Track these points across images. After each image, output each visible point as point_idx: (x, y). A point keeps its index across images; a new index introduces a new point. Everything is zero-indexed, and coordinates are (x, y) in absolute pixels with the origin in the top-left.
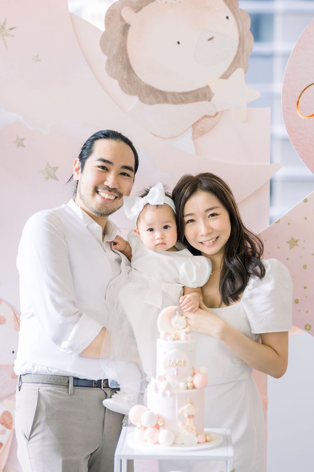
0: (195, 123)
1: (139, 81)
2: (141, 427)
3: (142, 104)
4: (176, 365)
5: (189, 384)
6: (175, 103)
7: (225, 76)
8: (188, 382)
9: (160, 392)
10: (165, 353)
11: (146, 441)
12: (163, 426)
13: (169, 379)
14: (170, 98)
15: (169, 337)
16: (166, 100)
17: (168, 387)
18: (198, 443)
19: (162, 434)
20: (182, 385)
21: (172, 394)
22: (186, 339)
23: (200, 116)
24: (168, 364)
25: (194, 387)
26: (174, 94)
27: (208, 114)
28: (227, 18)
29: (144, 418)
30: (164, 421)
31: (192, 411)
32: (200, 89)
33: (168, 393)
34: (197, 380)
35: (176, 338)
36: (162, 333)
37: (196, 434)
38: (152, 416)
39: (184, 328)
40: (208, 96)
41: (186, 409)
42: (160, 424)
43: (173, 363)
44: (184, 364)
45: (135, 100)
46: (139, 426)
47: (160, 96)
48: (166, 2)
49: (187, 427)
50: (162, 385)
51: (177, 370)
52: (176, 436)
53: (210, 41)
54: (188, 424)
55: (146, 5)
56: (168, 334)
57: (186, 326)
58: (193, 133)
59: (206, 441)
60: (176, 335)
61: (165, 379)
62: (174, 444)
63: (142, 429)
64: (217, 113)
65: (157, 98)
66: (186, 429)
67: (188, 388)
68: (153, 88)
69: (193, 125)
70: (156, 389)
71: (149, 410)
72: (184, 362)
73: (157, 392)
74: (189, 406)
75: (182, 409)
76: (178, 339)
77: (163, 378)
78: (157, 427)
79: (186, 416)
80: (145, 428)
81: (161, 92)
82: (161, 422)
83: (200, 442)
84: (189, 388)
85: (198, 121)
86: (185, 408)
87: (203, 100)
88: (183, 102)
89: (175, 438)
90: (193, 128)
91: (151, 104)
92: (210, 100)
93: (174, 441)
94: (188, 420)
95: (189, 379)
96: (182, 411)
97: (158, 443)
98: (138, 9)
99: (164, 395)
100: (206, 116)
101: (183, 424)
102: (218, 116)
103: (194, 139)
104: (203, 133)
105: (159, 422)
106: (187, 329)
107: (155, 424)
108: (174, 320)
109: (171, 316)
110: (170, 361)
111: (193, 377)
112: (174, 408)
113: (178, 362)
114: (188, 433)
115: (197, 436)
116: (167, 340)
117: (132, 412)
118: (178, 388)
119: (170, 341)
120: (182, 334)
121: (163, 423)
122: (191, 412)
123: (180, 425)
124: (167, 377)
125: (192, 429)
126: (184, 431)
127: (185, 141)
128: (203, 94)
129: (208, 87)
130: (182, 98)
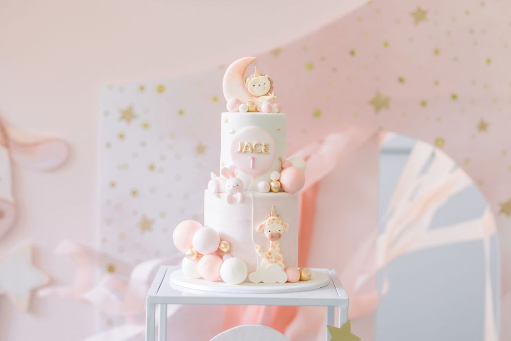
2: (193, 254)
4: (252, 150)
5: (273, 184)
8: (272, 181)
9: (225, 196)
10: (233, 132)
11: (201, 278)
12: (228, 252)
13: (240, 175)
15: (241, 107)
17: (238, 187)
18: (288, 282)
19: (227, 266)
20: (261, 185)
21: (244, 200)
22: (270, 109)
24: (239, 150)
25: (281, 189)
29: (198, 238)
30: (230, 244)
31: (277, 228)
33: (238, 196)
34: (287, 178)
35: (253, 109)
36: (230, 102)
37: (283, 266)
38: (210, 235)
39: (267, 94)
41: (268, 225)
42: (225, 250)
43: (247, 147)
44: (265, 150)
46: (189, 252)
49: (270, 254)
50: (228, 184)
51: (254, 159)
52: (251, 269)
54: (270, 249)
56: (238, 102)
57: (270, 91)
59: (301, 280)
60: (252, 103)
61: (233, 175)
62: (247, 281)
63: (195, 257)
66: (268, 258)
67: (271, 191)
70: (218, 192)
71: (206, 226)
72: (265, 146)
73: (219, 197)
74: (274, 220)
75: (263, 223)
76: (256, 111)
78: (219, 253)
79: (267, 235)
80: (199, 256)
82: (226, 245)
83: (290, 280)
84: (273, 189)
86: (266, 222)
89: (249, 274)
93: (247, 278)
95: (274, 175)
96: (262, 226)
97: (220, 280)
99: (231, 200)
101: (263, 249)
105: (222, 246)
106: (271, 96)
107: (216, 248)
108: (251, 80)
109: (244, 74)
110: (242, 145)
111: (280, 173)
112: (249, 221)
113: (255, 146)
114: (270, 264)
115: (285, 270)
116: (238, 111)
117: (178, 233)
118: (255, 189)
119: (243, 113)
120: (263, 104)
121: (228, 247)
123: (257, 251)
124: (236, 171)
125: (278, 259)
126: (264, 261)
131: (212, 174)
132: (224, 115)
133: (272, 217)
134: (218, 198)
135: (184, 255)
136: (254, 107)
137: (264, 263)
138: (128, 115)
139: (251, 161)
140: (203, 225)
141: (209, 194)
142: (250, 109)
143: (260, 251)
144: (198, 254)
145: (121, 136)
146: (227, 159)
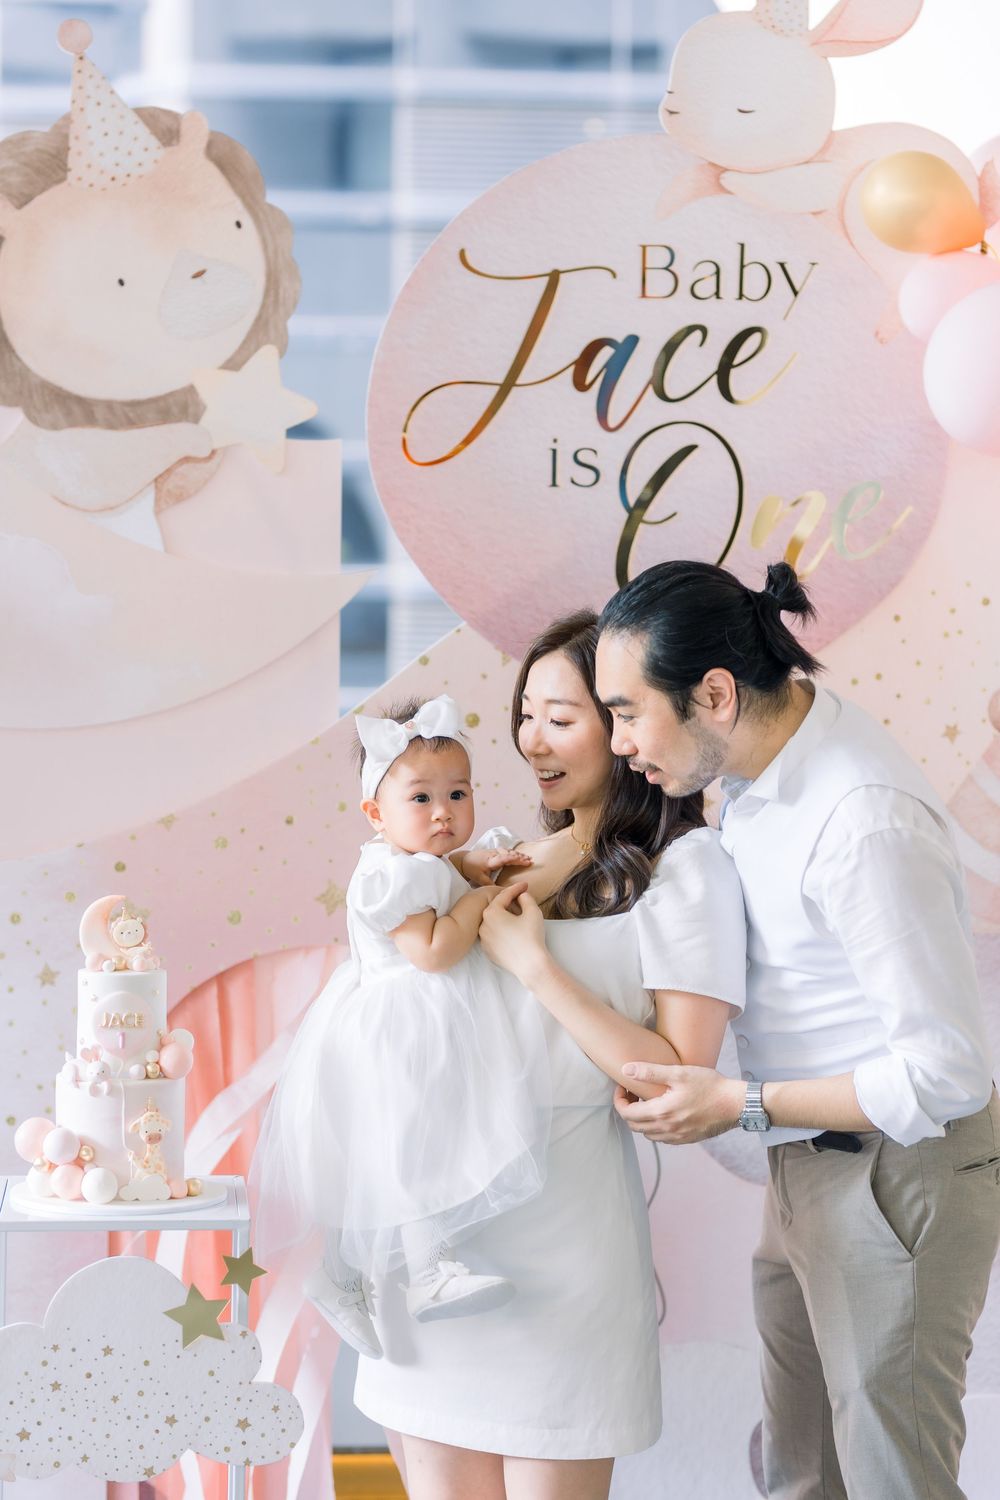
0: (161, 476)
1: (25, 372)
2: (44, 1164)
3: (33, 428)
4: (121, 1023)
5: (149, 1068)
6: (111, 426)
7: (233, 364)
8: (148, 1063)
9: (86, 1085)
10: (96, 999)
11: (55, 1196)
12: (92, 1161)
13: (105, 1056)
14: (100, 413)
15: (105, 964)
16: (90, 420)
17: (104, 1073)
18: (171, 1198)
19: (92, 1177)
20: (134, 1069)
21: (112, 1091)
22: (143, 965)
23: (174, 459)
24: (104, 1024)
25: (162, 1074)
26: (109, 405)
27: (193, 453)
28: (238, 225)
29: (50, 1144)
30: (92, 1148)
31: (157, 1127)
32: (172, 394)
33: (104, 1086)
34: (169, 1059)
35: (122, 966)
36: (90, 956)
37: (165, 1177)
38: (68, 1138)
39: (140, 945)
40: (191, 410)
41: (144, 1122)
42: (87, 1158)
43: (114, 1019)
44: (139, 1023)
45: (17, 417)
46: (38, 1162)
47: (76, 409)
48: (91, 185)
49: (147, 1162)
50: (90, 1071)
51: (123, 1035)
52: (123, 1183)
53: (198, 280)
54: (148, 1155)
55: (43, 190)
56: (102, 958)
57: (144, 940)
58: (157, 501)
59: (189, 1195)
60: (120, 959)
61: (97, 1058)
62: (117, 1199)
63: (46, 1168)
64: (213, 452)
65: (69, 414)
66: (145, 1167)
67: (147, 1077)
68: (60, 389)
69: (156, 480)
70: (77, 1080)
71: (60, 1126)
72: (140, 1018)
73: (78, 1086)
74: (152, 1116)
75: (137, 1121)
76: (126, 968)
77: (91, 1055)
78: (79, 1163)
79: (143, 1137)
80: (52, 1167)
81: (80, 401)
82: (88, 1151)
83: (175, 1195)
84: (151, 1075)
85: (169, 471)
86: (142, 1119)
87: (179, 420)
88: (132, 423)
89: (119, 1190)
90: (156, 487)
91: (55, 427)
92: (196, 420)
93: (118, 1194)
94: (148, 1146)
95: (151, 1056)
96: (135, 1125)
97: (82, 1199)
98: (22, 200)
99: (95, 1091)
100: (186, 459)
101: (138, 1155)
102: (217, 459)
103: (158, 511)
104: (180, 497)
105: (84, 1153)
106: (145, 947)
107: (75, 1156)
108: (116, 927)
109: (109, 917)
110: (108, 1016)
111: (159, 1051)
112: (117, 1120)
113: (127, 1017)
114: (148, 1176)
115: (168, 1182)
116: (102, 970)
117: (22, 1134)
118: (125, 1075)
119: (107, 974)
120: (135, 959)
121: (92, 1154)
122: (154, 1130)
123: (130, 1159)
124: (100, 1052)
125: (159, 1167)
126: (139, 1171)
127: (139, 522)
128: (179, 407)
129: (191, 390)
130: (129, 415)
131: (67, 1055)
132: (83, 975)
133: (148, 1113)
134: (76, 1089)
135: (31, 1165)
136: (124, 962)
137: (139, 1174)
139: (121, 1038)
140: (56, 1125)
141: (63, 1079)
142: (119, 967)
143: (134, 1159)
144: (51, 1164)
146: (86, 1033)
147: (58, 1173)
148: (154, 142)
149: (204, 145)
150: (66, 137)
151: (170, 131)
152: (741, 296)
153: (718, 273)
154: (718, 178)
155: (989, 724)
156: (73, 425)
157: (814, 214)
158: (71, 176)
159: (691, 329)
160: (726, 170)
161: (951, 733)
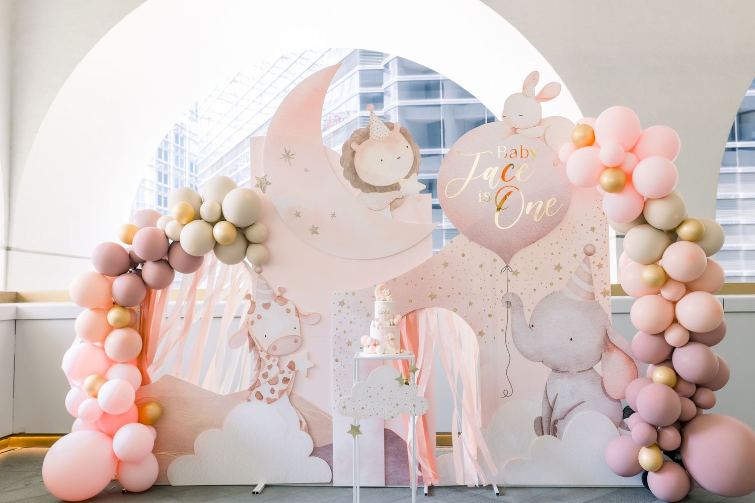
1: (361, 181)
2: (367, 346)
5: (391, 323)
6: (380, 192)
7: (407, 177)
9: (376, 327)
10: (379, 308)
11: (370, 353)
13: (381, 320)
14: (377, 189)
15: (380, 300)
16: (376, 191)
17: (380, 324)
19: (378, 348)
20: (387, 323)
21: (382, 328)
22: (390, 300)
24: (380, 313)
25: (394, 325)
26: (380, 187)
28: (407, 147)
29: (368, 341)
30: (378, 342)
33: (380, 327)
34: (395, 321)
36: (377, 298)
37: (395, 348)
38: (372, 340)
40: (398, 187)
41: (390, 336)
42: (377, 344)
43: (383, 312)
44: (389, 313)
45: (359, 190)
46: (365, 345)
47: (373, 189)
49: (391, 345)
50: (377, 323)
52: (385, 350)
54: (391, 343)
55: (365, 140)
56: (380, 298)
57: (390, 294)
59: (401, 353)
60: (384, 298)
61: (379, 321)
62: (383, 354)
65: (371, 189)
67: (391, 325)
70: (374, 326)
72: (388, 311)
74: (391, 334)
76: (386, 300)
77: (377, 320)
78: (375, 345)
79: (390, 339)
80: (369, 346)
81: (373, 186)
83: (397, 353)
85: (393, 201)
91: (368, 192)
92: (399, 190)
93: (384, 352)
94: (391, 341)
95: (391, 320)
96: (388, 336)
97: (376, 353)
98: (360, 143)
99: (378, 328)
100: (397, 199)
101: (389, 343)
102: (404, 198)
103: (391, 211)
104: (396, 207)
106: (390, 296)
107: (374, 343)
108: (383, 291)
109: (382, 289)
110: (381, 311)
111: (393, 320)
112: (384, 335)
113: (385, 312)
114: (391, 348)
115: (396, 350)
117: (363, 339)
118: (386, 325)
119: (381, 301)
120: (388, 298)
122: (392, 337)
123: (387, 344)
124: (379, 319)
125: (393, 346)
127: (387, 212)
128: (395, 187)
129: (398, 183)
130: (384, 189)
131: (372, 321)
132: (376, 302)
134: (374, 328)
135: (364, 346)
137: (389, 348)
138: (342, 304)
139: (384, 316)
140: (370, 336)
141: (371, 327)
142: (384, 300)
145: (340, 311)
146: (377, 315)
147: (370, 347)
148: (388, 130)
149: (399, 129)
150: (369, 129)
151: (392, 127)
152: (522, 157)
153: (516, 152)
154: (515, 130)
155: (584, 253)
156: (372, 192)
157: (538, 138)
158: (370, 138)
159: (511, 165)
160: (517, 129)
161: (575, 255)
